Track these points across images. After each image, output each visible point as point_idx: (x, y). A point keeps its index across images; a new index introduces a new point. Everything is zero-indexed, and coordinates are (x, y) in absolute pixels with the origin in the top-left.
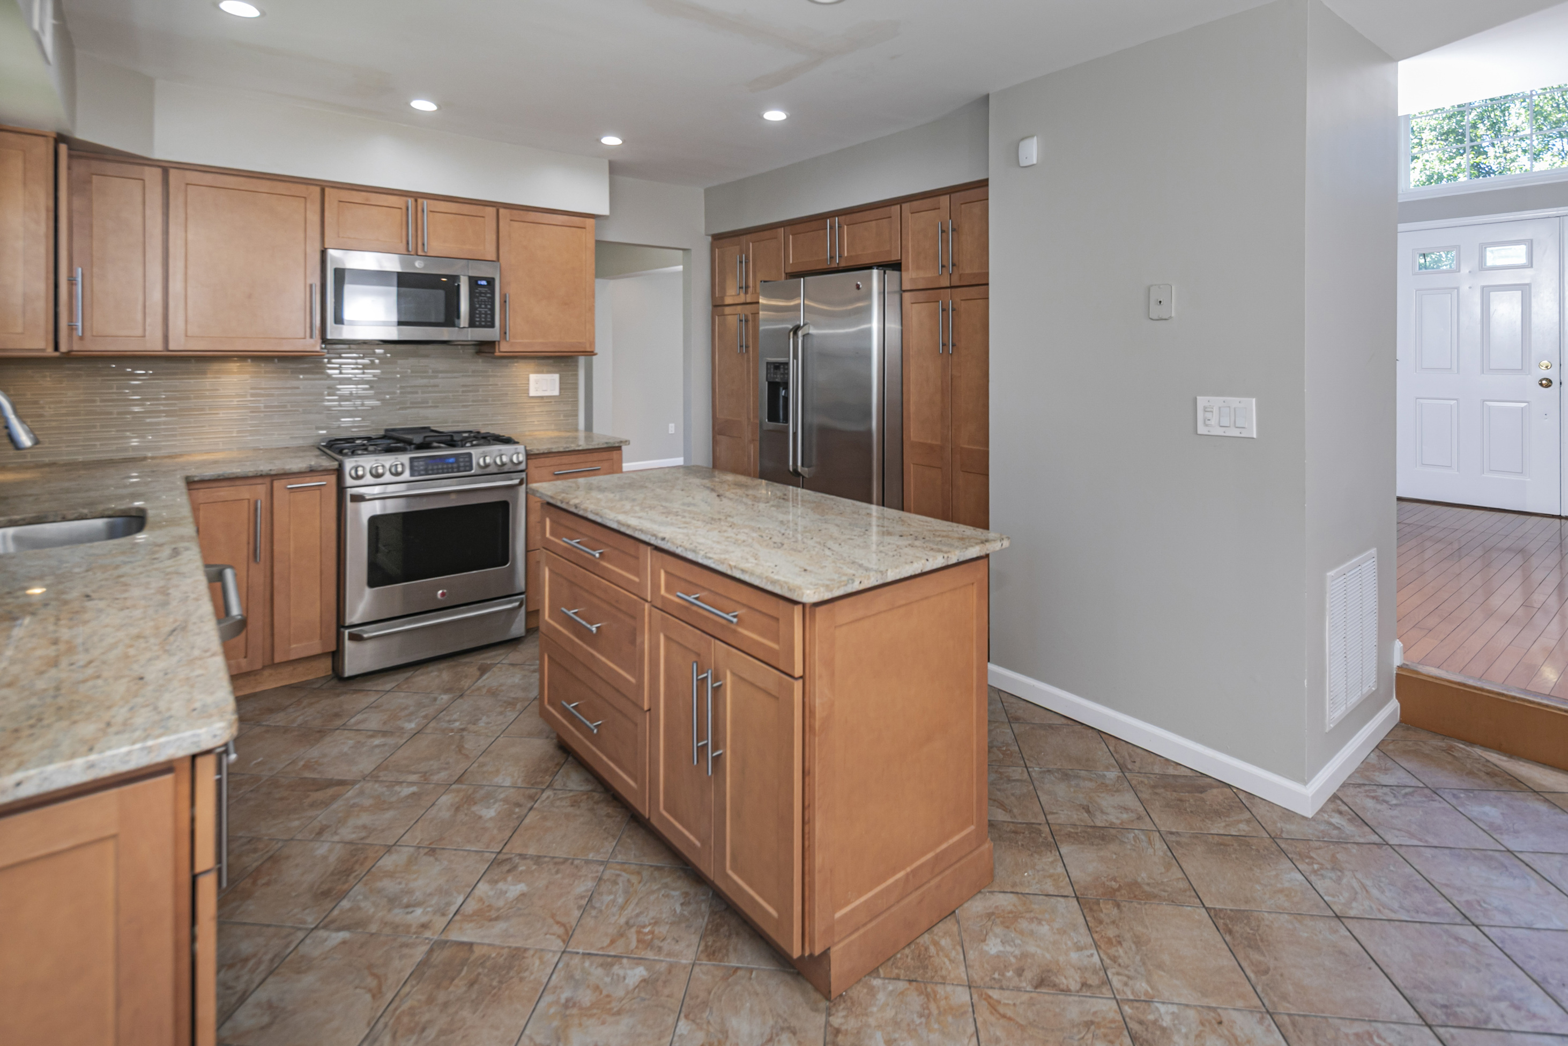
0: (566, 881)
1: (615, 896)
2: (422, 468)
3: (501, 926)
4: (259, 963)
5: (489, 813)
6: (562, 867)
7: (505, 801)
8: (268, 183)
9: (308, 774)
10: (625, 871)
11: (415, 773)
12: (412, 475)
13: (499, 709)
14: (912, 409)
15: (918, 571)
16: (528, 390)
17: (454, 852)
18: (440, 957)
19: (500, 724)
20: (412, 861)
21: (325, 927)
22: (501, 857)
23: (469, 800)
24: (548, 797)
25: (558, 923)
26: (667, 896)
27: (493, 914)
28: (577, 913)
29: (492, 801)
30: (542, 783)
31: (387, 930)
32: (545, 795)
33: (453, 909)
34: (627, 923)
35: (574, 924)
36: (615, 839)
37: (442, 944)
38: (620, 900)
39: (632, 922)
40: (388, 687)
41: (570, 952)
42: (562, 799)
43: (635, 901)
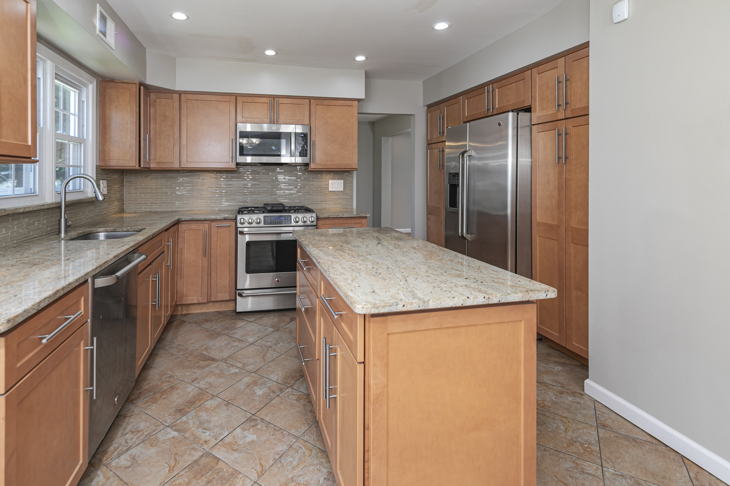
0: (275, 442)
1: (294, 459)
2: (269, 221)
3: (236, 455)
4: (141, 435)
5: (259, 392)
6: (277, 433)
7: (269, 388)
8: (216, 96)
9: (204, 353)
10: (304, 446)
11: (241, 363)
12: (264, 224)
13: (289, 340)
14: (538, 201)
15: (460, 305)
16: (328, 188)
17: (236, 407)
18: (204, 461)
19: (286, 348)
20: (218, 406)
21: (171, 427)
22: (254, 417)
23: (255, 383)
24: (288, 392)
25: (260, 464)
26: (319, 470)
27: (236, 447)
28: (271, 462)
29: (263, 386)
30: (289, 383)
31: (192, 438)
32: (287, 390)
33: (221, 437)
34: (292, 478)
35: (267, 468)
36: (308, 426)
37: (207, 454)
38: (295, 463)
39: (295, 478)
40: (251, 320)
41: (258, 483)
42: (293, 395)
43: (302, 467)
